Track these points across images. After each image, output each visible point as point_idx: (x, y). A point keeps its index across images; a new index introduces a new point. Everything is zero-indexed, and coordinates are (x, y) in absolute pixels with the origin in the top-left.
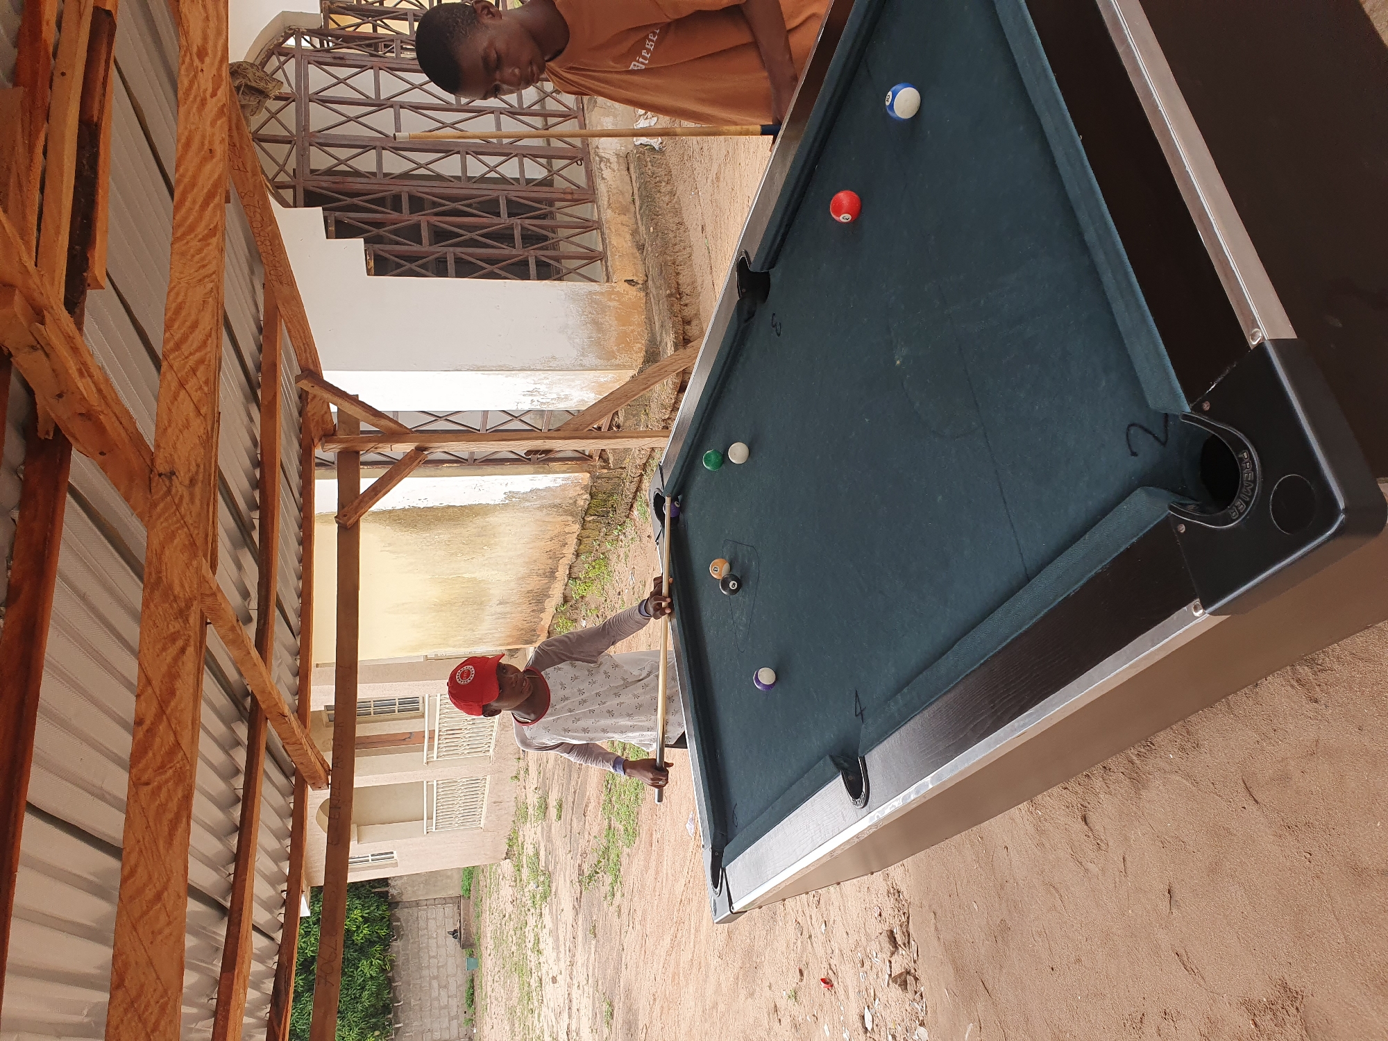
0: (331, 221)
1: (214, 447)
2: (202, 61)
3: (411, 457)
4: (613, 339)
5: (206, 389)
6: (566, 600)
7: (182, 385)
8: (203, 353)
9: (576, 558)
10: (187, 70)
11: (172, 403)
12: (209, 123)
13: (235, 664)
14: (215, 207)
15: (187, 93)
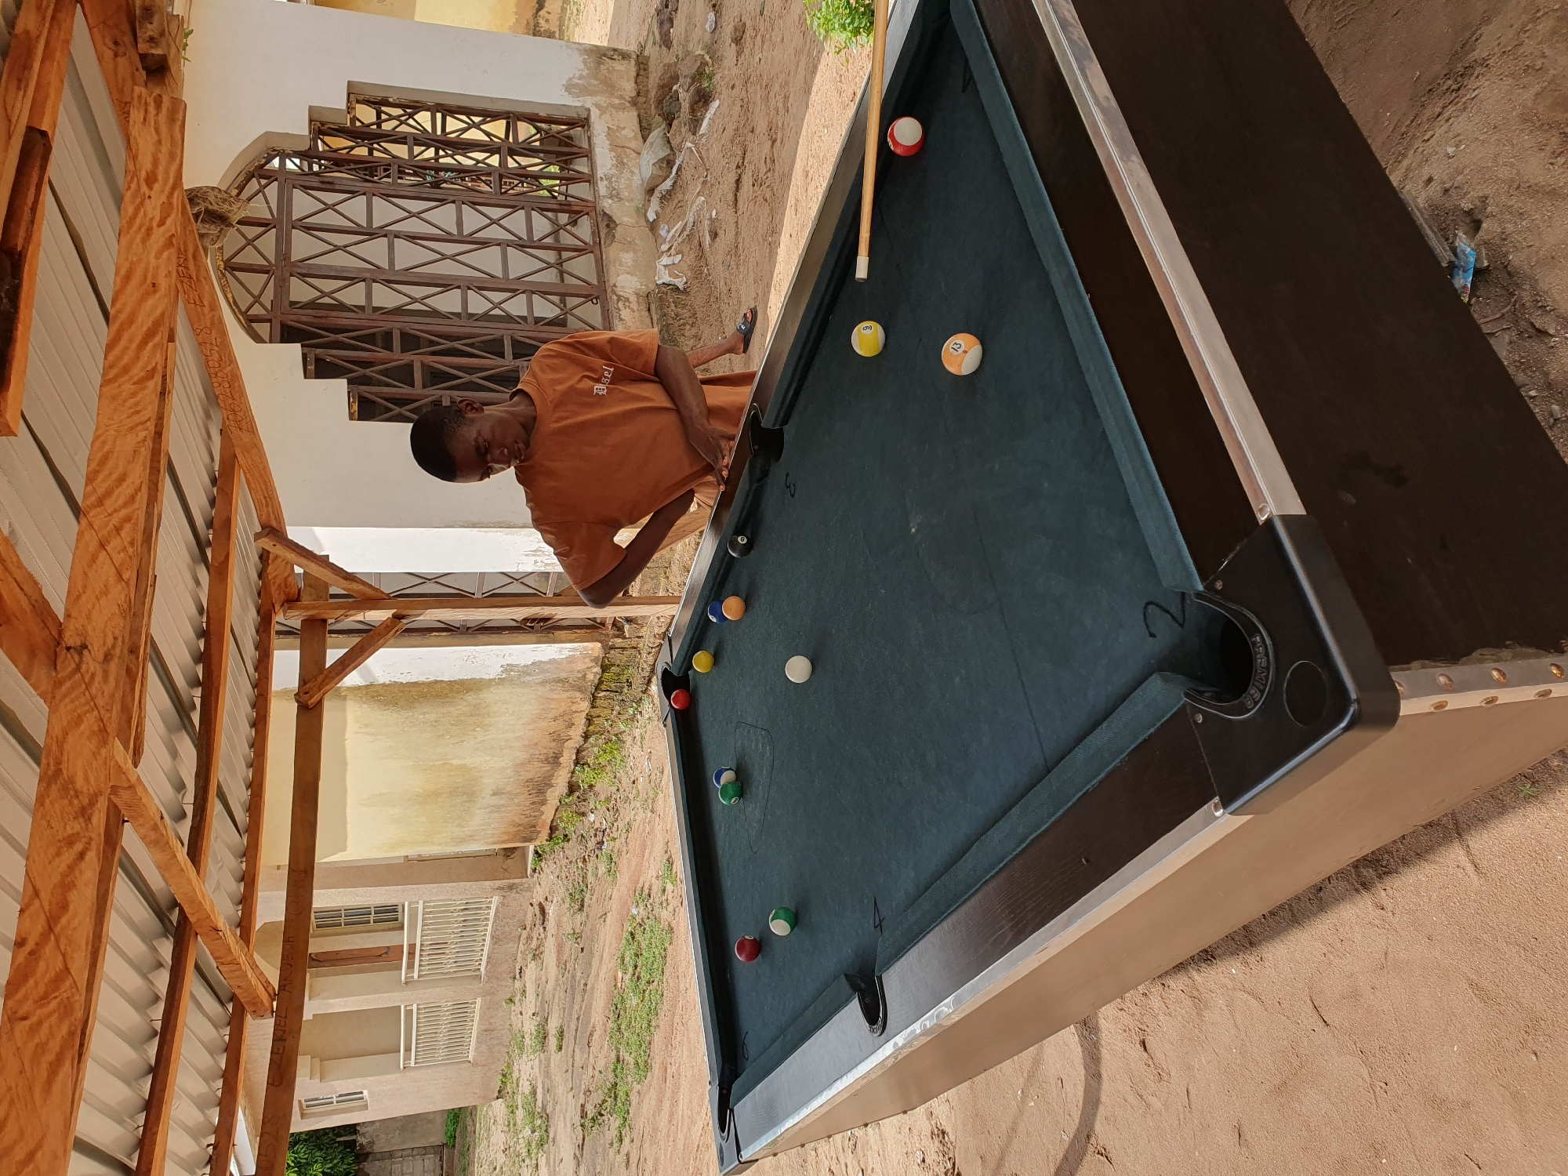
0: (311, 358)
1: (146, 614)
2: (151, 188)
3: (387, 626)
5: (130, 550)
6: (572, 788)
7: (102, 546)
8: (130, 510)
9: (585, 741)
10: (134, 197)
11: (90, 566)
12: (153, 254)
14: (155, 346)
15: (131, 222)
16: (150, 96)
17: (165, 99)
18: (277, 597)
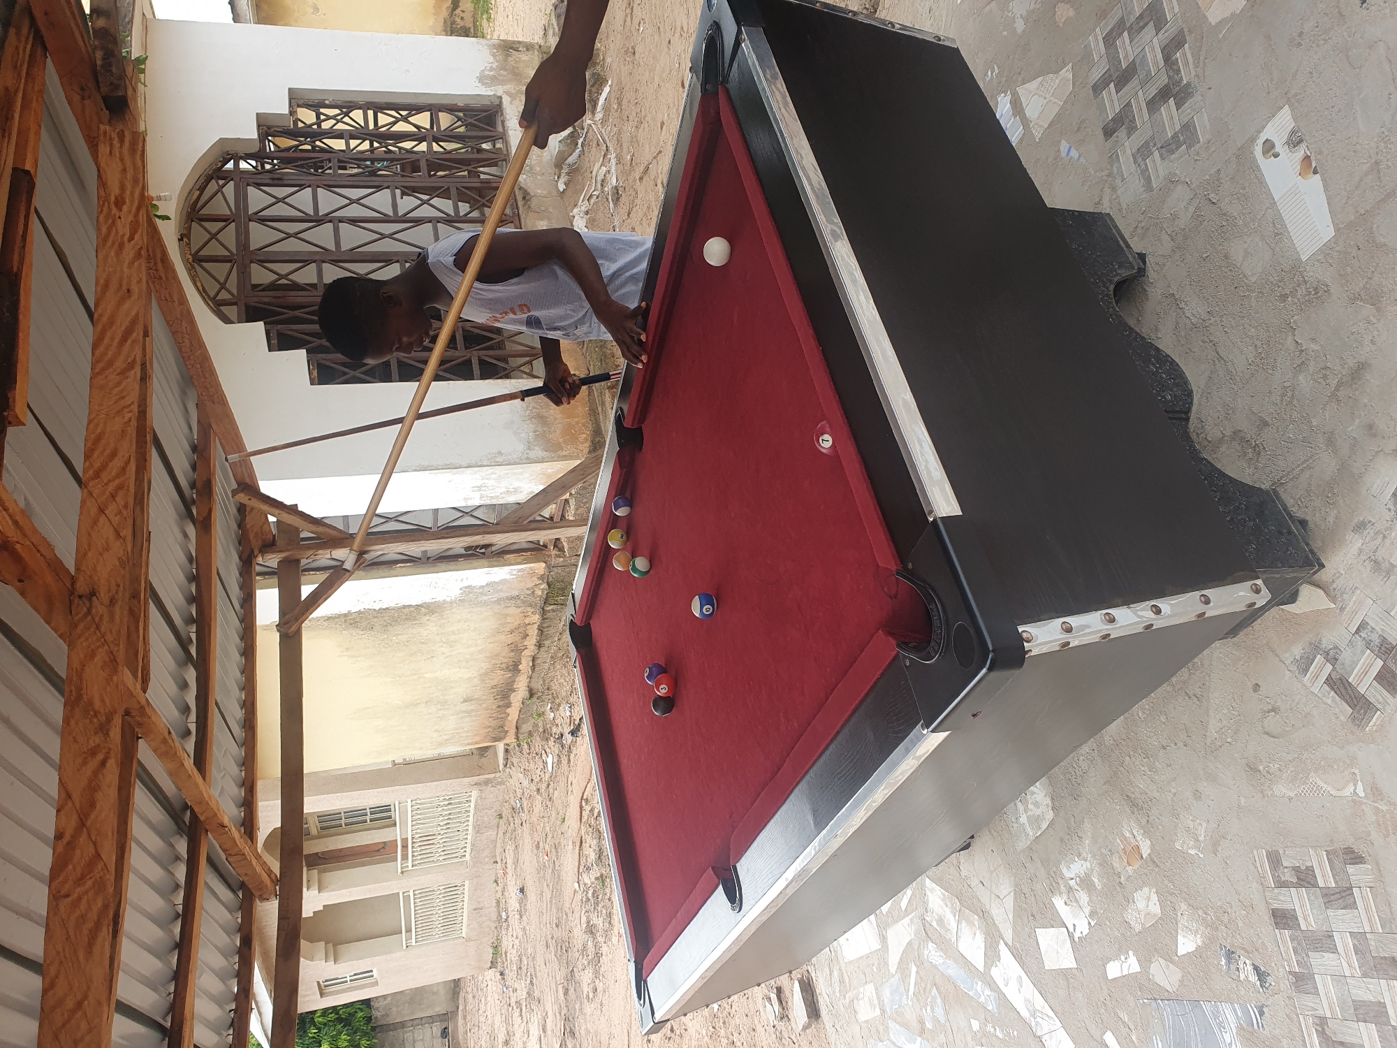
0: (273, 334)
1: (143, 564)
2: (120, 210)
4: (558, 432)
6: (532, 694)
7: (101, 510)
8: (122, 479)
9: (539, 650)
10: (107, 217)
11: (93, 528)
12: (126, 265)
13: (171, 774)
14: (134, 341)
15: (105, 240)
16: (114, 131)
17: (126, 133)
18: (256, 544)
